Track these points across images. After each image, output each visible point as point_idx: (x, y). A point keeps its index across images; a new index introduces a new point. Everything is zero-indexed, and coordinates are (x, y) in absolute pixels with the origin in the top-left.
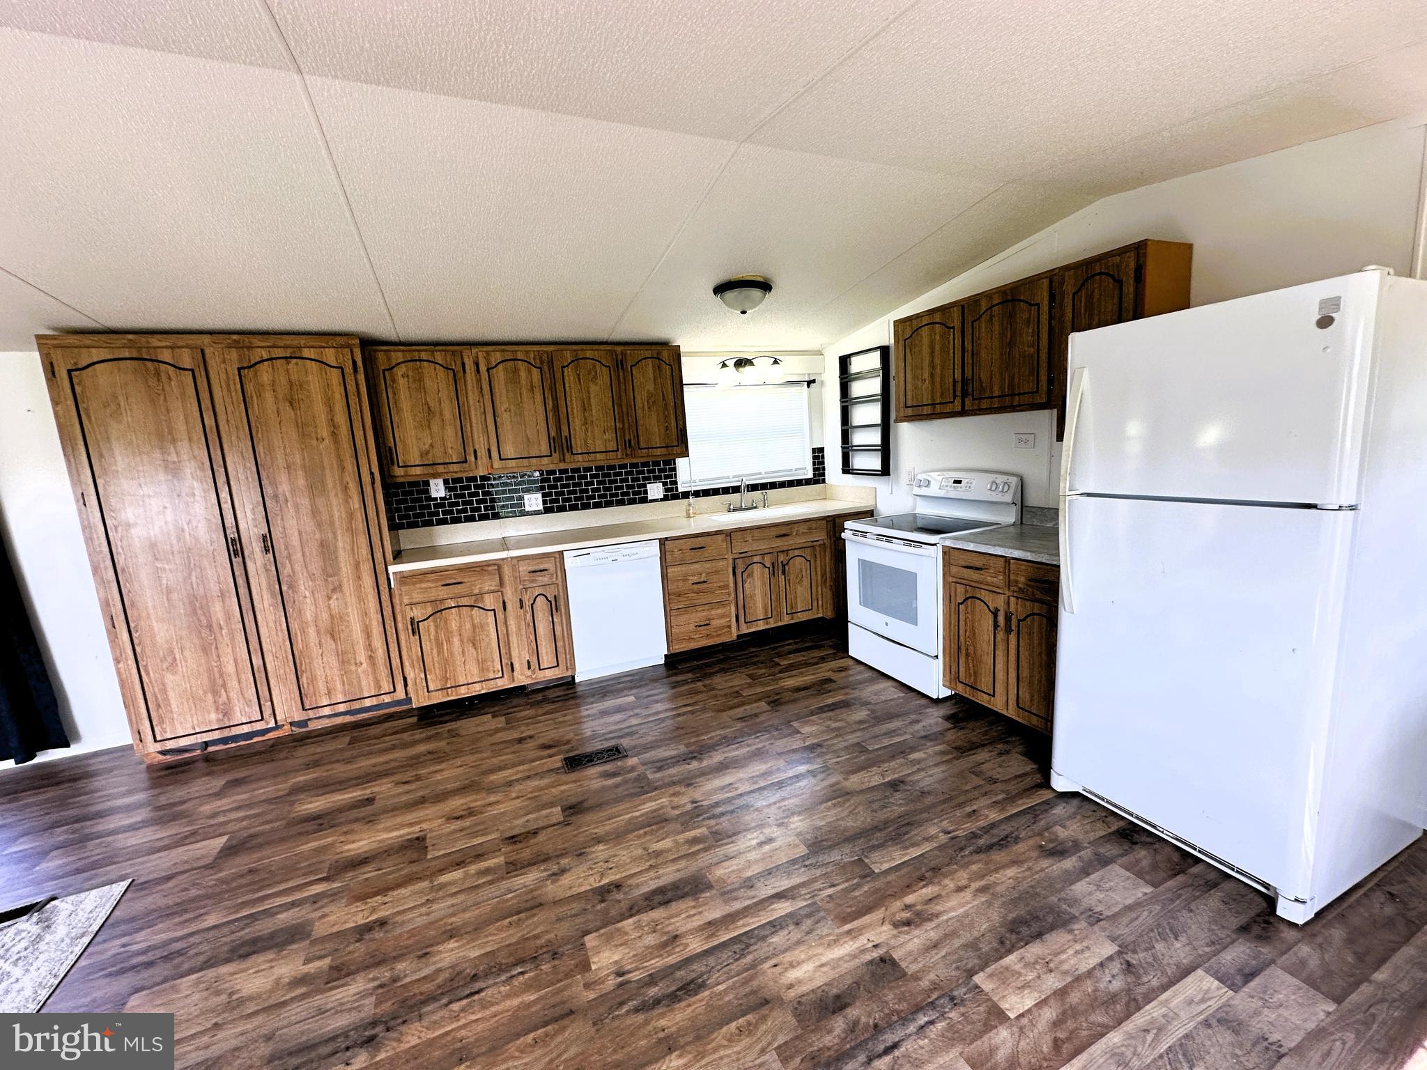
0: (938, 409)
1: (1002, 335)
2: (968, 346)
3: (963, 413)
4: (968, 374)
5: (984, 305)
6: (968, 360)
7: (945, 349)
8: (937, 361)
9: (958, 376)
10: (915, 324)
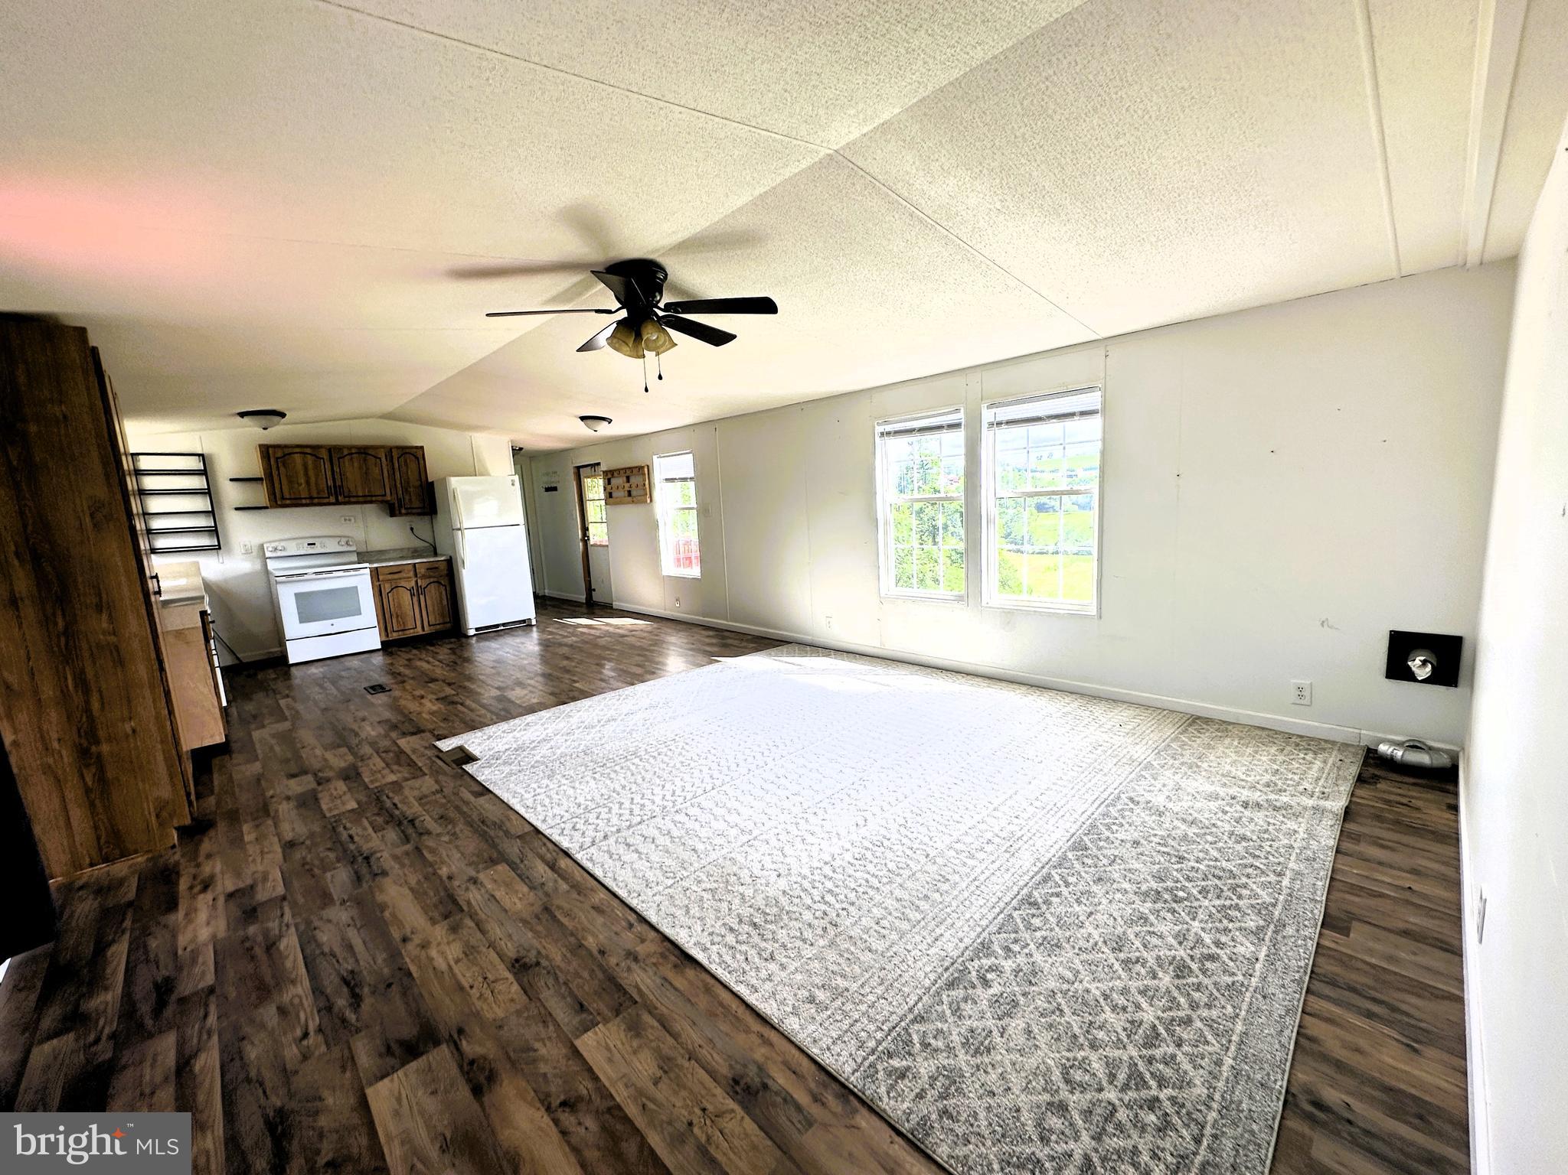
0: (316, 501)
1: (360, 468)
2: (336, 469)
3: (337, 503)
4: (338, 483)
5: (346, 452)
6: (337, 477)
7: (316, 467)
8: (311, 473)
9: (330, 483)
10: (287, 451)
